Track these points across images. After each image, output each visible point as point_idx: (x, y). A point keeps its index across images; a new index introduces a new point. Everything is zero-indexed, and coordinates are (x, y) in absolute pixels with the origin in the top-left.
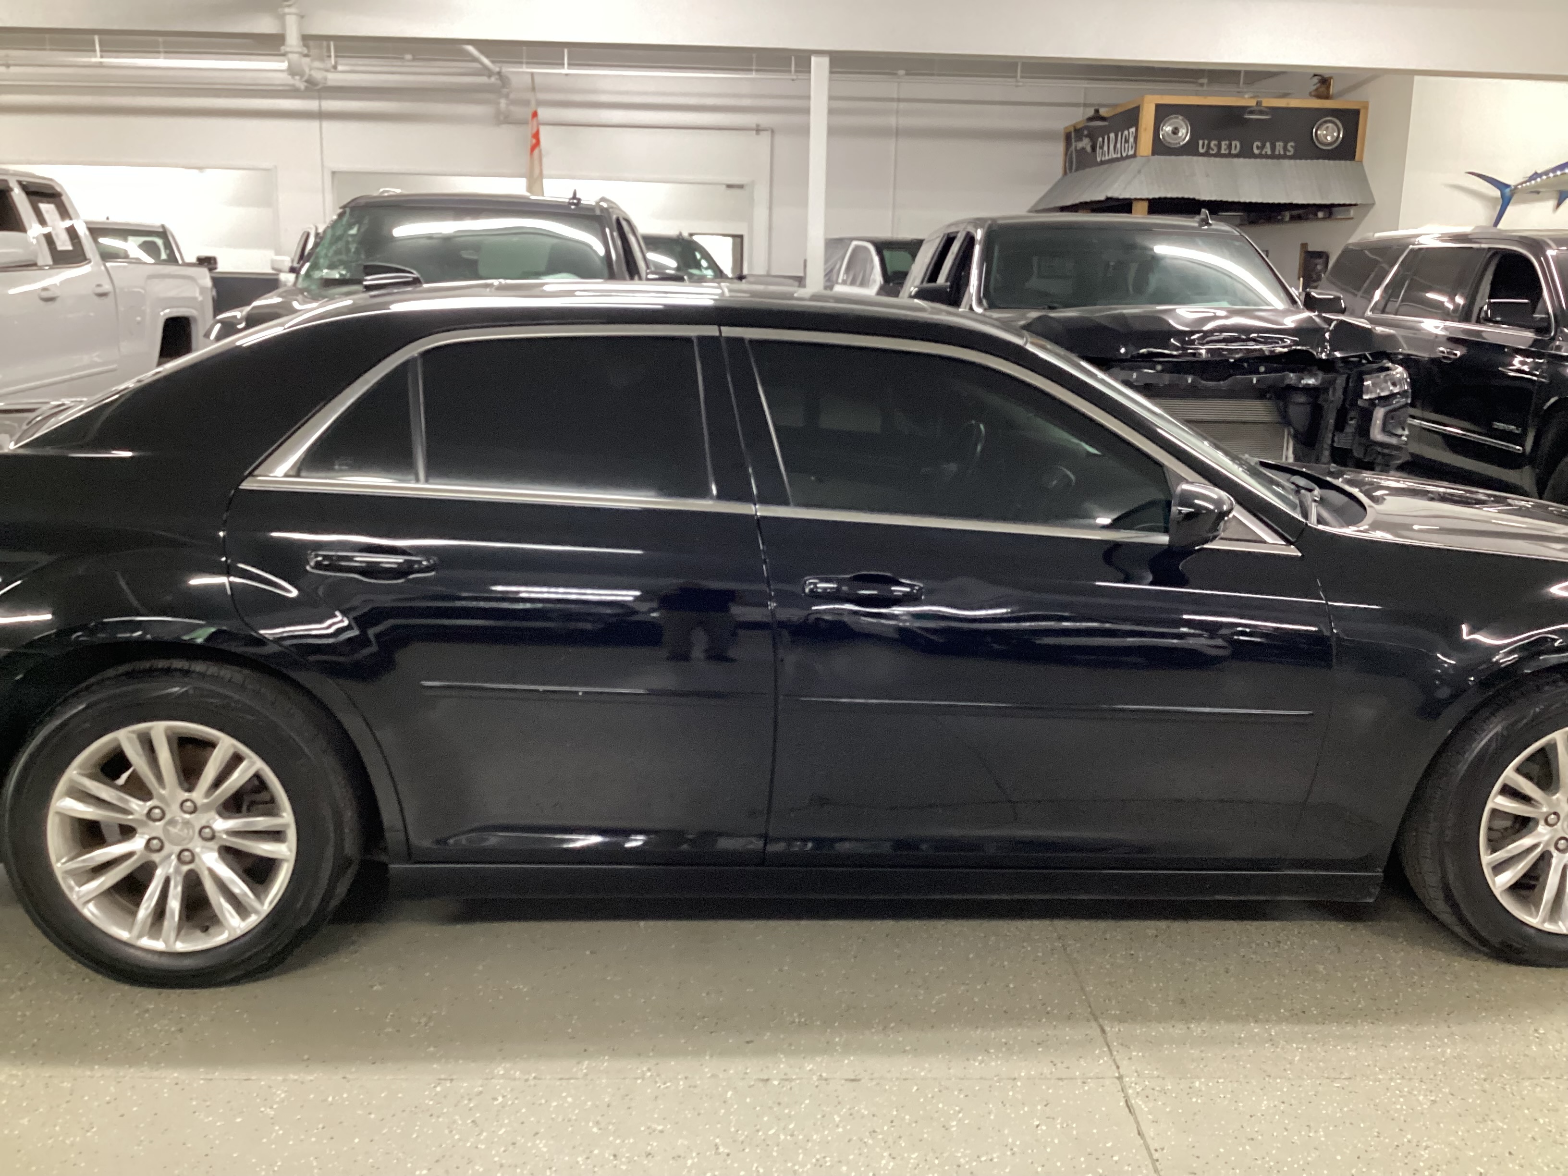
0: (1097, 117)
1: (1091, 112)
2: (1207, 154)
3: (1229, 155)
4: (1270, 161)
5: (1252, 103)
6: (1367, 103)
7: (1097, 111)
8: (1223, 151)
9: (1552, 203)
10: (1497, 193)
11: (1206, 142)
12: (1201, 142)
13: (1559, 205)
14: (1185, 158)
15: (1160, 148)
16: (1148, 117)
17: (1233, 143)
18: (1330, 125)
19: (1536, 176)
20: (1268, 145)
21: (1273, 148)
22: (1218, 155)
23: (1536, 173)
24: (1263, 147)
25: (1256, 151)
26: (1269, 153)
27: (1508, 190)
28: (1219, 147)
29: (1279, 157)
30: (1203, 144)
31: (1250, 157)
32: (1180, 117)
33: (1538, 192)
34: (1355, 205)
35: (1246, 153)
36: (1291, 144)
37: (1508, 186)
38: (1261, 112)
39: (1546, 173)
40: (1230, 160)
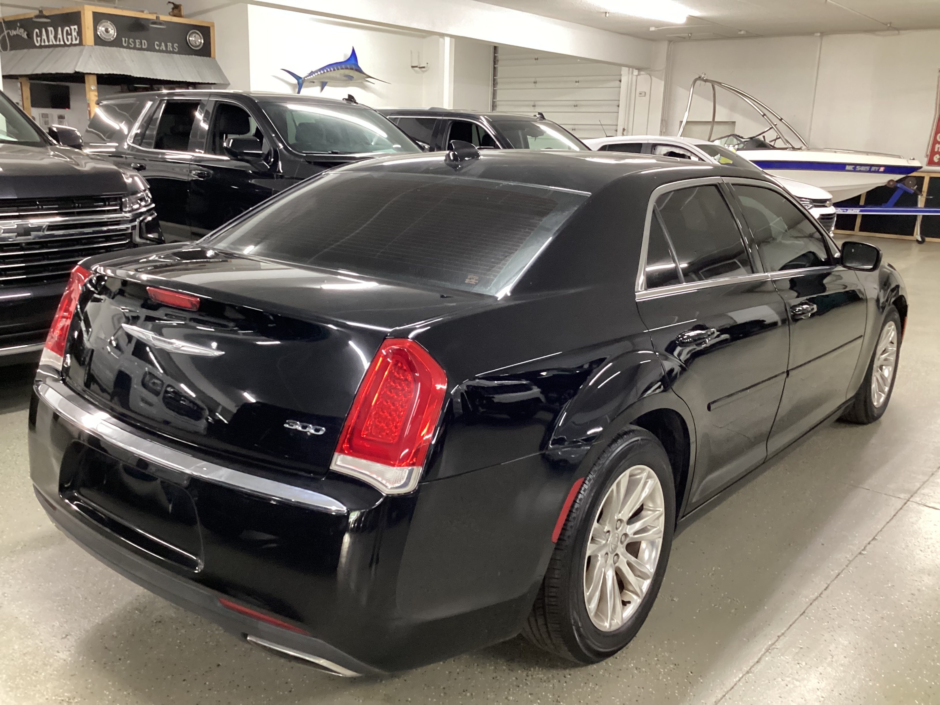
0: (41, 15)
1: (37, 13)
2: (128, 47)
3: (141, 49)
4: (165, 54)
5: (153, 17)
6: (213, 23)
7: (41, 12)
8: (137, 46)
9: (319, 88)
10: (295, 81)
11: (127, 39)
12: (123, 39)
13: (322, 89)
14: (114, 49)
15: (99, 41)
16: (88, 20)
17: (143, 41)
18: (197, 36)
19: (312, 73)
20: (163, 44)
21: (166, 46)
22: (135, 48)
23: (312, 72)
24: (160, 46)
25: (157, 48)
26: (164, 49)
27: (301, 81)
28: (135, 43)
29: (170, 52)
30: (125, 40)
31: (154, 51)
32: (109, 22)
33: (314, 82)
34: (214, 84)
35: (151, 48)
36: (176, 45)
37: (301, 78)
38: (160, 24)
39: (316, 72)
40: (142, 52)
